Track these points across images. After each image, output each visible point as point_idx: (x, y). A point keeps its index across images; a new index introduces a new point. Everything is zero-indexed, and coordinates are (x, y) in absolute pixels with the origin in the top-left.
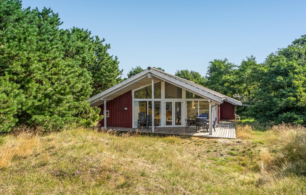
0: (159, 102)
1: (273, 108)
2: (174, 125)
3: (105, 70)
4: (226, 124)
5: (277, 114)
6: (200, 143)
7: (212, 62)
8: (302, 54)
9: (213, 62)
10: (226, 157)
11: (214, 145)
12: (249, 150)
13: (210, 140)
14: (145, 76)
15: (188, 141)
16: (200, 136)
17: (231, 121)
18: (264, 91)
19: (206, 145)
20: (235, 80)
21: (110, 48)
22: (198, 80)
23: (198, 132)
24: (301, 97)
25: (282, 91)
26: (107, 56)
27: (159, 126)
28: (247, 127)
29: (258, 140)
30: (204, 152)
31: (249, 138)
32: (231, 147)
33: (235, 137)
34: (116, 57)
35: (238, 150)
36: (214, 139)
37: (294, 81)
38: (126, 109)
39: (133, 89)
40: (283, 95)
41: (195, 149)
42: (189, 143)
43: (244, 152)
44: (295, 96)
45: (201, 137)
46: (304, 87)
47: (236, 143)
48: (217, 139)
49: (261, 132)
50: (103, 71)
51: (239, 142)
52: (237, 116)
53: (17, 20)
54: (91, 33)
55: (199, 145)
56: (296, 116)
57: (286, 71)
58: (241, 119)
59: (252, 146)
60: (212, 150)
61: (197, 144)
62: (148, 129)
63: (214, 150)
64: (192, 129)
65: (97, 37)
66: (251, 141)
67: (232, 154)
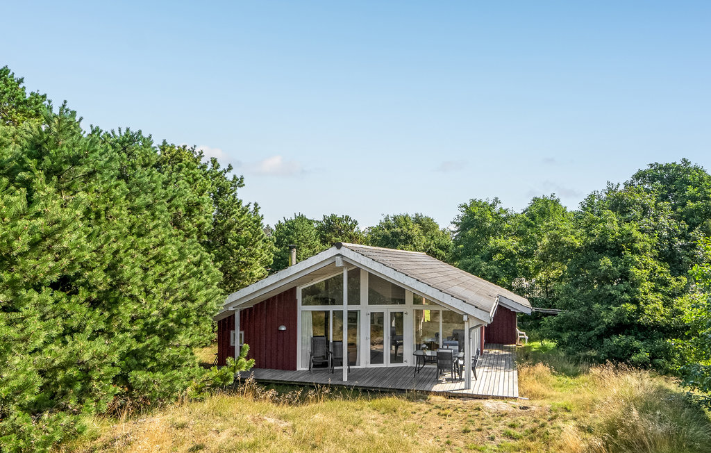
0: (356, 312)
1: (593, 324)
2: (387, 363)
3: (237, 241)
4: (498, 357)
5: (600, 337)
6: (449, 412)
7: (465, 206)
8: (648, 208)
9: (468, 205)
10: (500, 444)
11: (477, 415)
12: (543, 426)
13: (468, 402)
14: (330, 262)
15: (424, 406)
16: (446, 392)
17: (509, 349)
18: (576, 285)
19: (460, 415)
20: (516, 248)
21: (244, 185)
22: (432, 238)
23: (441, 382)
24: (646, 304)
25: (609, 290)
26: (238, 207)
27: (355, 365)
28: (540, 368)
29: (562, 403)
30: (458, 432)
31: (544, 397)
32: (509, 421)
33: (516, 395)
34: (256, 205)
35: (522, 427)
36: (476, 401)
37: (633, 270)
38: (283, 328)
39: (299, 285)
40: (611, 299)
41: (440, 425)
42: (426, 413)
43: (533, 431)
44: (635, 302)
45: (449, 395)
46: (652, 281)
47: (519, 411)
48: (482, 401)
49: (568, 379)
50: (232, 243)
51: (525, 408)
52: (520, 335)
53: (91, 175)
54: (204, 156)
55: (445, 415)
56: (637, 344)
57: (617, 245)
58: (530, 341)
59: (549, 417)
60: (471, 428)
61: (442, 412)
62: (333, 373)
63: (477, 428)
64: (426, 373)
65: (214, 161)
66: (547, 404)
67: (511, 437)
